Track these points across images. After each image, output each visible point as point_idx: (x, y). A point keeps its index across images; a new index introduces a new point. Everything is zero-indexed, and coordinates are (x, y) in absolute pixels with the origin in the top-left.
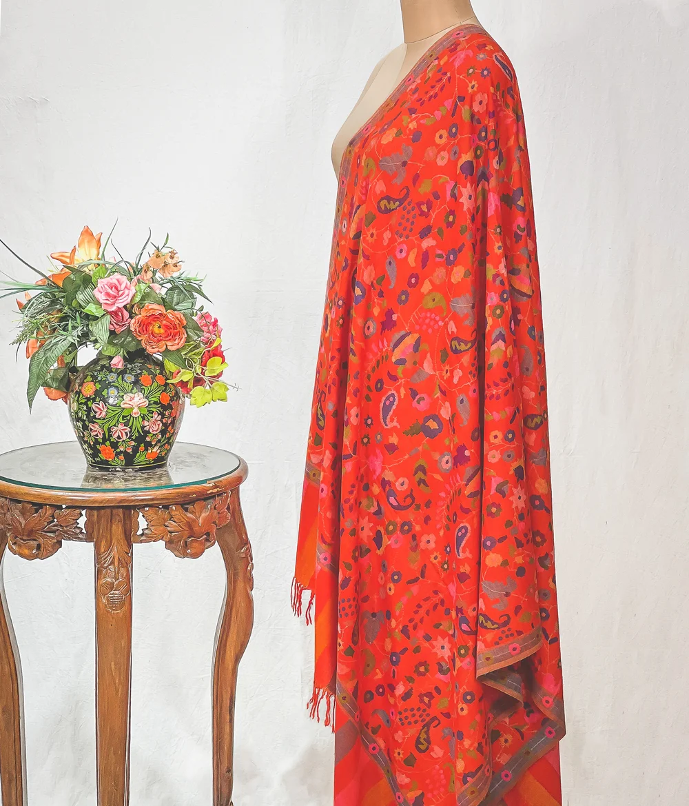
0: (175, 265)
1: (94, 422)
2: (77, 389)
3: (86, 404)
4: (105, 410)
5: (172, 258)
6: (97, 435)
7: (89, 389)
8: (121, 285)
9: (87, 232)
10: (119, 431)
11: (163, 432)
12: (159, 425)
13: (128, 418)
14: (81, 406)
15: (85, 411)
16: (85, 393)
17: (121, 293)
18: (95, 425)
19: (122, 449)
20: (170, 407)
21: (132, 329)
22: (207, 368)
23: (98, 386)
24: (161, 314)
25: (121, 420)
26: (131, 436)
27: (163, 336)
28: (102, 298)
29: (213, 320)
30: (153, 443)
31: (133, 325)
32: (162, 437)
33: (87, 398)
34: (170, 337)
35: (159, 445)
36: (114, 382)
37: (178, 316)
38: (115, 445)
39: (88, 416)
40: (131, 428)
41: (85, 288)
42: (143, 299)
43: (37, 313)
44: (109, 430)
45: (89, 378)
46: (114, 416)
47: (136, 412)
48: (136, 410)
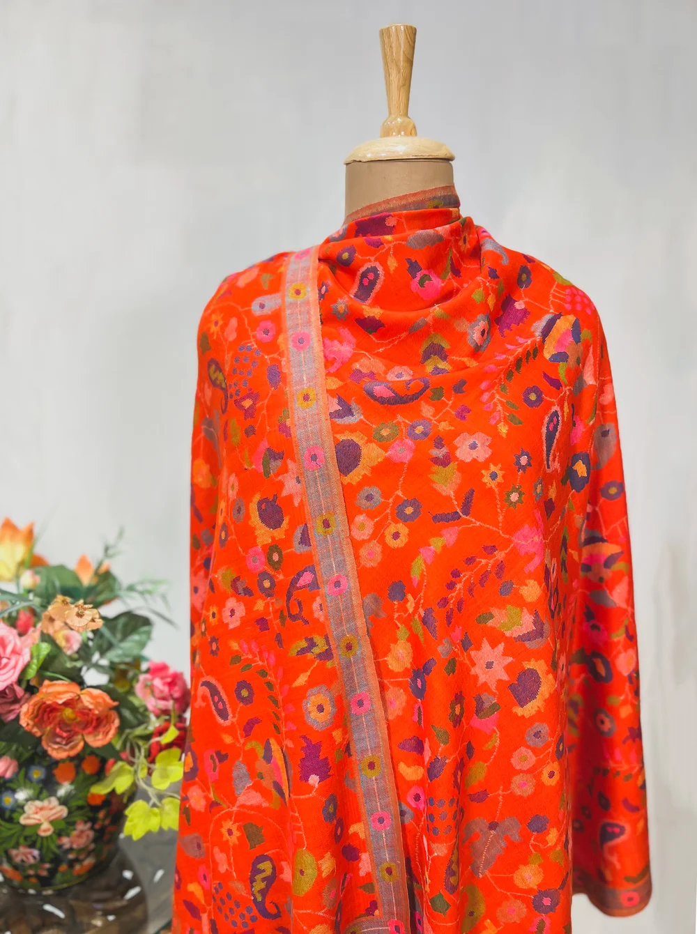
8: (5, 647)
10: (22, 854)
11: (96, 841)
12: (88, 835)
13: (34, 838)
17: (3, 662)
19: (32, 872)
21: (23, 721)
25: (22, 840)
26: (42, 859)
27: (78, 727)
30: (82, 858)
34: (92, 729)
36: (11, 781)
38: (18, 869)
40: (40, 849)
42: (42, 669)
46: (12, 836)
47: (46, 829)
48: (45, 825)
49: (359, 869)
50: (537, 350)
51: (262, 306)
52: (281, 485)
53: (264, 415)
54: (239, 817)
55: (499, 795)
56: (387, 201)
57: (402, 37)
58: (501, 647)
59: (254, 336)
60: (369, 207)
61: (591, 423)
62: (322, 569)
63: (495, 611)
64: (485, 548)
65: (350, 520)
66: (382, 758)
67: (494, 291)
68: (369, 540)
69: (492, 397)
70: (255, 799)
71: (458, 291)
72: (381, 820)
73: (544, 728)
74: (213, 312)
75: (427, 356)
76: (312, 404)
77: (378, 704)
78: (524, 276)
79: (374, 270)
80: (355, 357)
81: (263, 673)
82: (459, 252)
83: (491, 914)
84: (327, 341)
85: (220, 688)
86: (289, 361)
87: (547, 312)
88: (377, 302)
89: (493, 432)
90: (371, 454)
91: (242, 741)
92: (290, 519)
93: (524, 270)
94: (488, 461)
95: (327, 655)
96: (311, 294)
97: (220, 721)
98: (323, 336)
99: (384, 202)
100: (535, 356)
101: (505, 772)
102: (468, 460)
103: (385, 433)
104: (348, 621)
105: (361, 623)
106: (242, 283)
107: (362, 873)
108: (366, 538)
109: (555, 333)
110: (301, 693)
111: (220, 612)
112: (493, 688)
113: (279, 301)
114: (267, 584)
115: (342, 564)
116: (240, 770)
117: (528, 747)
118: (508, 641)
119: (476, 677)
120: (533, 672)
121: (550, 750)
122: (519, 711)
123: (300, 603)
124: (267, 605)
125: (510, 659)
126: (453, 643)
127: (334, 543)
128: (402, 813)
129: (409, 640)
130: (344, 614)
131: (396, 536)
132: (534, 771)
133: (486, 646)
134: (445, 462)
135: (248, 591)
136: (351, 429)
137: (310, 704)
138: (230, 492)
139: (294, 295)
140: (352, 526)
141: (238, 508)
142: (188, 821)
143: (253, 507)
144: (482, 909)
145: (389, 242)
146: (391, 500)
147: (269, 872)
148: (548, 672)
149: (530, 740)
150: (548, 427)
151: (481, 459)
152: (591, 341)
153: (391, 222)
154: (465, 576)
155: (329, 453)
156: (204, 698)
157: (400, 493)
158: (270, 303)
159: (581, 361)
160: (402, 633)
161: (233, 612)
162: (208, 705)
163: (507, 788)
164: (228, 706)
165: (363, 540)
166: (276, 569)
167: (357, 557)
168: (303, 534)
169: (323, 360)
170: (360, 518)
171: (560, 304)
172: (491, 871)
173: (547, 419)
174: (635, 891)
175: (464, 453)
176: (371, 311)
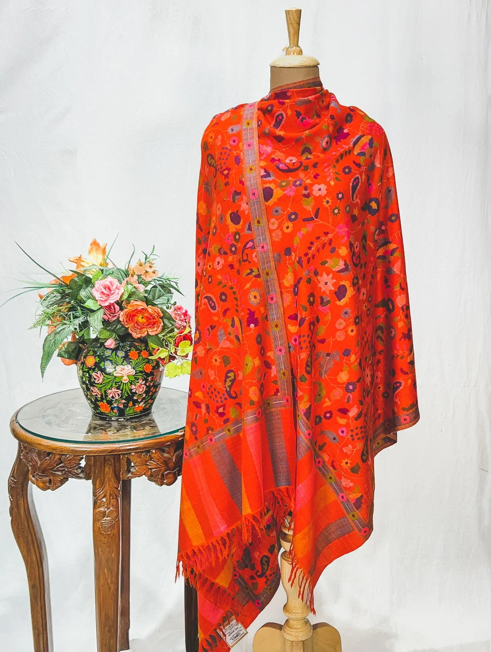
0: (154, 272)
1: (94, 386)
2: (82, 360)
3: (88, 372)
4: (102, 377)
5: (150, 267)
6: (96, 395)
7: (91, 361)
8: (113, 286)
9: (95, 244)
10: (113, 393)
11: (147, 392)
12: (143, 388)
13: (120, 383)
14: (85, 373)
15: (88, 377)
16: (88, 364)
17: (112, 292)
18: (95, 388)
19: (116, 405)
20: (152, 374)
21: (121, 319)
22: (179, 348)
23: (97, 359)
24: (143, 309)
25: (114, 385)
26: (122, 396)
27: (145, 325)
28: (97, 295)
29: (184, 311)
30: (139, 400)
31: (122, 315)
32: (146, 396)
33: (89, 368)
34: (151, 326)
35: (144, 401)
36: (109, 357)
37: (156, 310)
38: (110, 403)
39: (89, 381)
40: (122, 390)
41: (87, 287)
42: (130, 296)
43: (51, 304)
44: (105, 392)
45: (91, 353)
46: (109, 382)
47: (125, 379)
48: (125, 378)
49: (271, 373)
50: (350, 151)
51: (232, 130)
52: (240, 206)
53: (233, 177)
54: (220, 353)
55: (330, 341)
56: (288, 85)
57: (295, 14)
58: (331, 275)
59: (229, 143)
60: (280, 87)
61: (379, 184)
62: (256, 241)
63: (328, 260)
64: (324, 233)
65: (269, 221)
66: (280, 323)
67: (332, 125)
68: (276, 229)
69: (329, 170)
70: (228, 344)
71: (319, 124)
72: (280, 350)
73: (349, 310)
74: (210, 132)
75: (303, 153)
76: (253, 172)
77: (280, 300)
78: (349, 118)
79: (282, 114)
80: (273, 153)
81: (232, 288)
82: (320, 107)
83: (328, 396)
84: (261, 146)
85: (212, 297)
86: (244, 154)
87: (358, 134)
88: (283, 129)
89: (328, 184)
90: (278, 193)
91: (222, 318)
92: (243, 221)
93: (349, 115)
94: (325, 195)
95: (258, 276)
96: (254, 124)
97: (213, 311)
98: (259, 144)
99: (286, 85)
100: (349, 153)
101: (333, 330)
102: (318, 195)
103: (284, 184)
104: (267, 263)
105: (273, 264)
106: (223, 119)
107: (272, 375)
108: (275, 228)
109: (360, 143)
110: (248, 292)
111: (213, 264)
112: (328, 293)
113: (240, 128)
114: (233, 249)
115: (265, 239)
116: (221, 332)
117: (342, 319)
118: (334, 272)
119: (321, 288)
120: (344, 286)
121: (351, 320)
122: (338, 303)
123: (247, 255)
124: (234, 258)
125: (335, 281)
126: (309, 271)
127: (261, 230)
128: (289, 347)
129: (293, 272)
130: (265, 260)
131: (288, 228)
132: (345, 329)
133: (325, 275)
134: (307, 196)
135: (225, 253)
136: (270, 182)
137: (251, 296)
138: (218, 212)
139: (247, 125)
140: (269, 224)
141: (222, 218)
142: (196, 363)
143: (228, 217)
144: (324, 393)
145: (288, 103)
146: (286, 212)
147: (233, 377)
148: (350, 286)
149: (343, 315)
150: (353, 184)
151: (323, 195)
152: (378, 147)
153: (289, 94)
154: (316, 244)
155: (261, 192)
156: (205, 304)
157: (289, 209)
158: (236, 128)
159: (373, 156)
160: (290, 270)
161: (219, 263)
162: (207, 307)
163: (334, 337)
164: (216, 304)
165: (274, 229)
166: (237, 242)
167: (271, 237)
168: (249, 226)
169: (258, 153)
170: (273, 220)
171: (364, 131)
172: (328, 376)
173: (353, 180)
174: (407, 415)
175: (316, 193)
176: (279, 132)
